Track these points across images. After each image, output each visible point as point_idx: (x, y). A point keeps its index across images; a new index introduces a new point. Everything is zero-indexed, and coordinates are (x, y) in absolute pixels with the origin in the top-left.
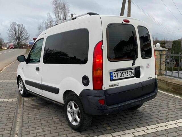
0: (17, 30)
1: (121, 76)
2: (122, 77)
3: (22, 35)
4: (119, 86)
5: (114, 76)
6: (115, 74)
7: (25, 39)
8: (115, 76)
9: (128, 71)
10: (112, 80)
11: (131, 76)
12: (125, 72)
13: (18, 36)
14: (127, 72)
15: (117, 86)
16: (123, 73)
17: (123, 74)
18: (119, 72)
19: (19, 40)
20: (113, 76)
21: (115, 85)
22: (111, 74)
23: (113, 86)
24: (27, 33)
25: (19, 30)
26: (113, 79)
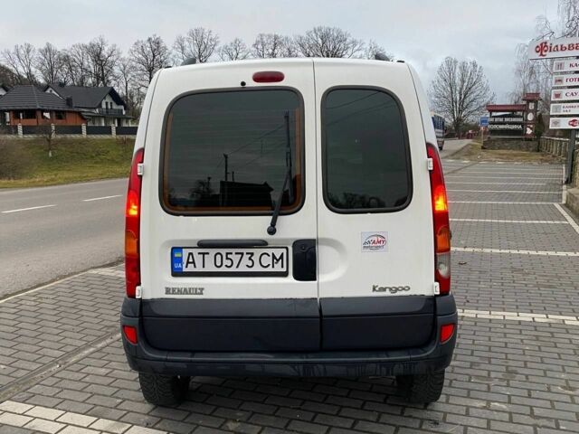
0: (458, 81)
1: (219, 264)
2: (223, 269)
3: (472, 96)
4: (207, 295)
5: (188, 262)
6: (191, 254)
7: (478, 109)
8: (193, 262)
9: (257, 252)
10: (177, 273)
11: (270, 269)
12: (242, 254)
13: (458, 98)
14: (252, 254)
15: (196, 294)
16: (229, 256)
17: (227, 258)
18: (213, 252)
19: (460, 111)
20: (185, 261)
21: (186, 291)
22: (177, 255)
23: (180, 292)
24: (487, 89)
25: (463, 81)
26: (185, 270)
